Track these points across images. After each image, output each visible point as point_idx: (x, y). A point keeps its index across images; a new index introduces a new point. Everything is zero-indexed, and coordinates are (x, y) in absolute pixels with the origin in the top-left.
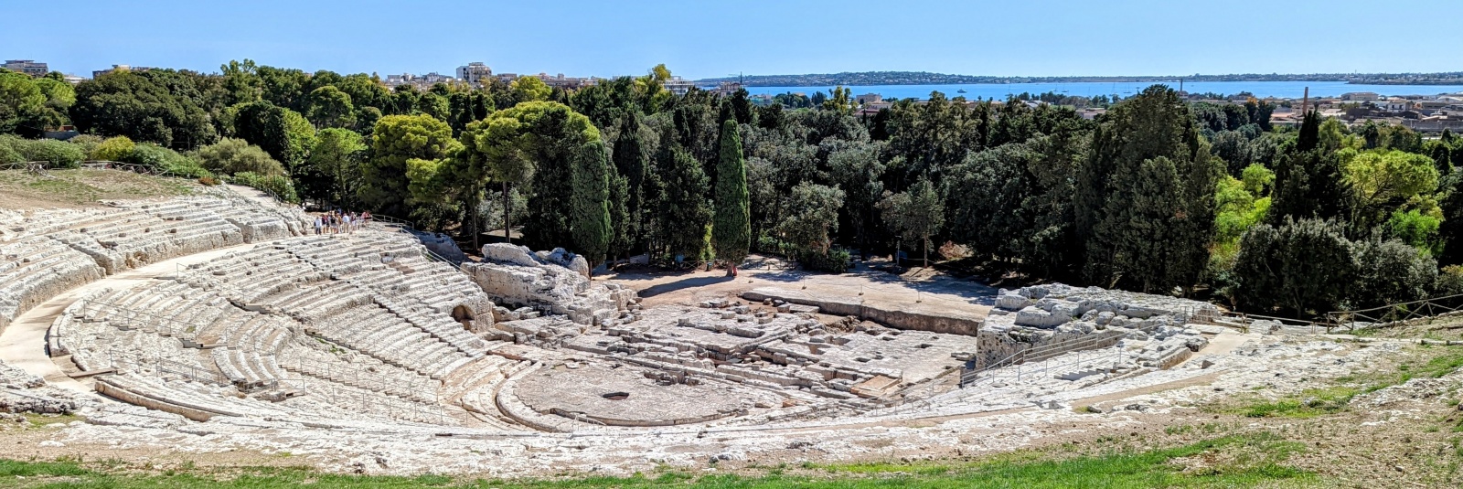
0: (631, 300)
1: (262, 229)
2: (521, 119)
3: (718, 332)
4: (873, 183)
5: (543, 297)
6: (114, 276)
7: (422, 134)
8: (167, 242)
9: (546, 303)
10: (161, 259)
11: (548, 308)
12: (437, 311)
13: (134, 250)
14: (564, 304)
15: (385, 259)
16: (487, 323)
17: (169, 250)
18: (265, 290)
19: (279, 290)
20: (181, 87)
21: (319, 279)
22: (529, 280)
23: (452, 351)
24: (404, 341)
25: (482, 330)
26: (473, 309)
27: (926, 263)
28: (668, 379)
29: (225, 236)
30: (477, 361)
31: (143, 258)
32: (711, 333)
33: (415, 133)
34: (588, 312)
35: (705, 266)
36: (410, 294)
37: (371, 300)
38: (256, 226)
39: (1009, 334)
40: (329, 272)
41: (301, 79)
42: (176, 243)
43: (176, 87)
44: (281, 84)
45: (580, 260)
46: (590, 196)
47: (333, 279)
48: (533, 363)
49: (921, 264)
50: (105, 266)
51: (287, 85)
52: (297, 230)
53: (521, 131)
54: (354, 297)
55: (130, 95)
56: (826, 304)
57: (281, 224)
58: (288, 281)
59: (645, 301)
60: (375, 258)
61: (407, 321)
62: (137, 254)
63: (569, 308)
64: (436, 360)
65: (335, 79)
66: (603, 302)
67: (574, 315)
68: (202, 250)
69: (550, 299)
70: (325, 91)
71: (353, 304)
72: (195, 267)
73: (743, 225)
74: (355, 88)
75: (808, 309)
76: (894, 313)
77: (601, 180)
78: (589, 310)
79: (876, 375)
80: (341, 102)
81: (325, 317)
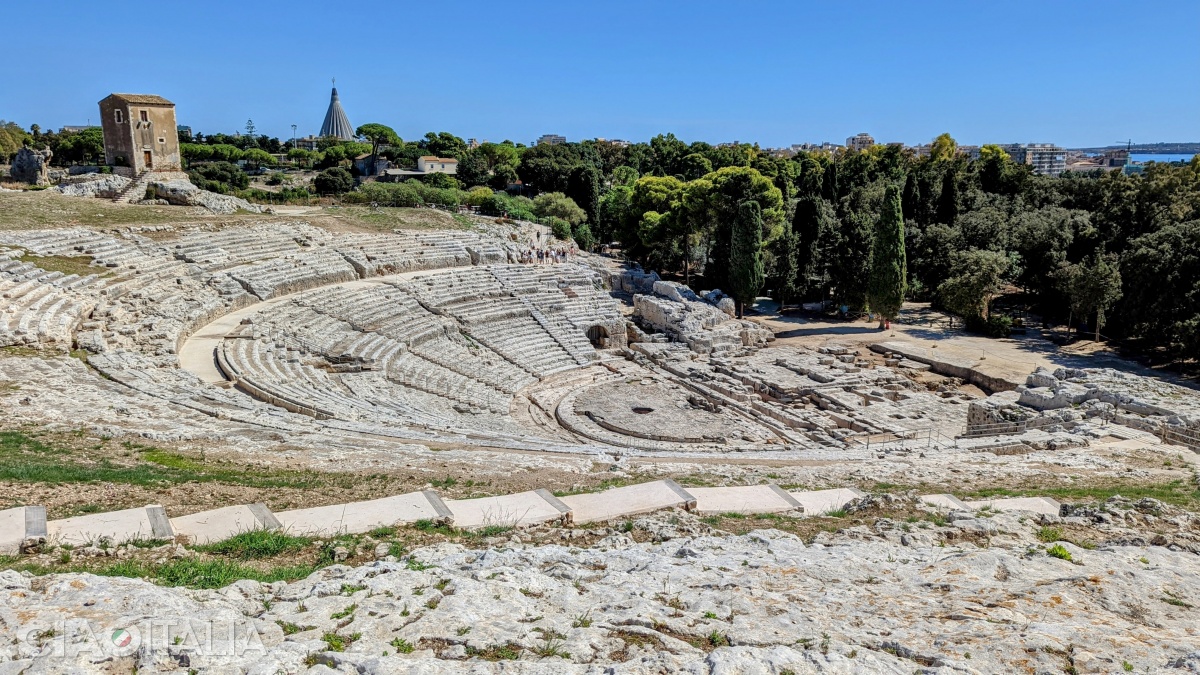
0: (762, 339)
1: (486, 256)
2: (715, 182)
3: (801, 374)
4: (1054, 253)
5: (675, 327)
6: (367, 279)
7: (662, 191)
8: (412, 260)
9: (676, 332)
10: (405, 271)
11: (675, 336)
12: (575, 327)
13: (385, 264)
14: (686, 335)
15: (561, 285)
16: (620, 341)
17: (413, 265)
18: (453, 298)
19: (465, 300)
20: (589, 154)
21: (500, 295)
22: (668, 312)
23: (567, 359)
24: (534, 346)
25: (616, 346)
26: (609, 330)
27: (1097, 338)
28: (705, 405)
29: (457, 259)
30: (582, 368)
31: (392, 269)
32: (795, 374)
33: (656, 191)
34: (706, 343)
35: (867, 318)
36: (564, 313)
37: (528, 313)
38: (482, 254)
39: (1001, 412)
40: (510, 290)
41: (681, 148)
42: (419, 261)
43: (586, 154)
44: (665, 152)
45: (729, 302)
46: (741, 248)
47: (512, 295)
48: (622, 375)
49: (1092, 338)
50: (361, 273)
51: (669, 153)
52: (515, 259)
53: (714, 190)
54: (514, 311)
55: (552, 160)
56: (938, 363)
57: (503, 254)
58: (475, 294)
59: (778, 340)
60: (553, 284)
61: (547, 332)
62: (386, 267)
63: (691, 338)
64: (549, 364)
65: (705, 147)
66: (728, 337)
67: (692, 344)
68: (439, 267)
69: (679, 329)
70: (693, 157)
71: (512, 315)
72: (417, 278)
73: (895, 282)
74: (719, 155)
75: (918, 365)
76: (996, 380)
77: (753, 234)
78: (708, 342)
79: (885, 431)
80: (703, 166)
81: (484, 322)
